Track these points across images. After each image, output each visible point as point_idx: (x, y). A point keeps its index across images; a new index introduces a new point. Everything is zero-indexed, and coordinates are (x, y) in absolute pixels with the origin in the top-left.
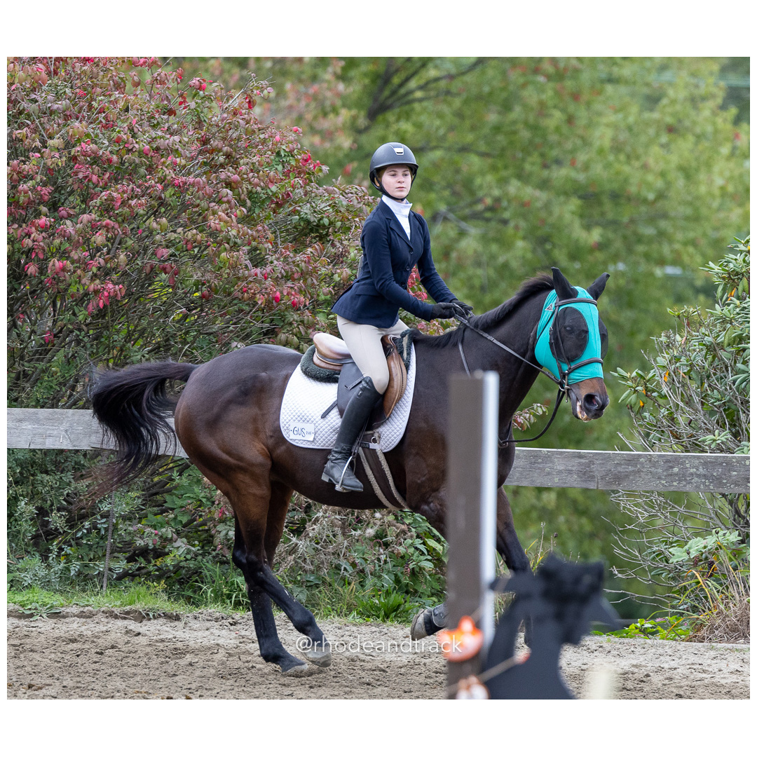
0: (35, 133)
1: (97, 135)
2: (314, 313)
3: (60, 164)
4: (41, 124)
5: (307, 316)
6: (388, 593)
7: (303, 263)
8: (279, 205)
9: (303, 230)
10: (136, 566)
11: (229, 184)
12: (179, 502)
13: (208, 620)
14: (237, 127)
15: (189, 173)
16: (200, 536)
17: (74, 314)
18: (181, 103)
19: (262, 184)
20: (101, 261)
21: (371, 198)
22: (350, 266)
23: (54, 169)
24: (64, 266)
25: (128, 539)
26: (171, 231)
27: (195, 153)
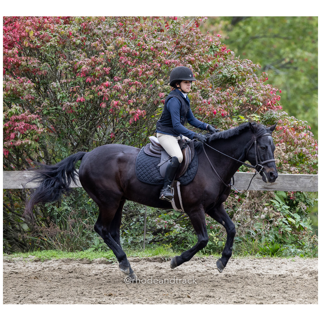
0: (101, 43)
1: (129, 43)
2: (231, 118)
3: (113, 57)
4: (103, 39)
5: (229, 120)
7: (226, 96)
8: (212, 70)
9: (224, 81)
10: (157, 238)
11: (190, 62)
13: (192, 260)
14: (192, 36)
15: (170, 59)
16: (185, 222)
17: (123, 125)
18: (166, 26)
19: (205, 61)
20: (134, 99)
21: (254, 65)
22: (247, 96)
23: (111, 59)
24: (118, 103)
25: (153, 225)
26: (165, 85)
27: (173, 48)
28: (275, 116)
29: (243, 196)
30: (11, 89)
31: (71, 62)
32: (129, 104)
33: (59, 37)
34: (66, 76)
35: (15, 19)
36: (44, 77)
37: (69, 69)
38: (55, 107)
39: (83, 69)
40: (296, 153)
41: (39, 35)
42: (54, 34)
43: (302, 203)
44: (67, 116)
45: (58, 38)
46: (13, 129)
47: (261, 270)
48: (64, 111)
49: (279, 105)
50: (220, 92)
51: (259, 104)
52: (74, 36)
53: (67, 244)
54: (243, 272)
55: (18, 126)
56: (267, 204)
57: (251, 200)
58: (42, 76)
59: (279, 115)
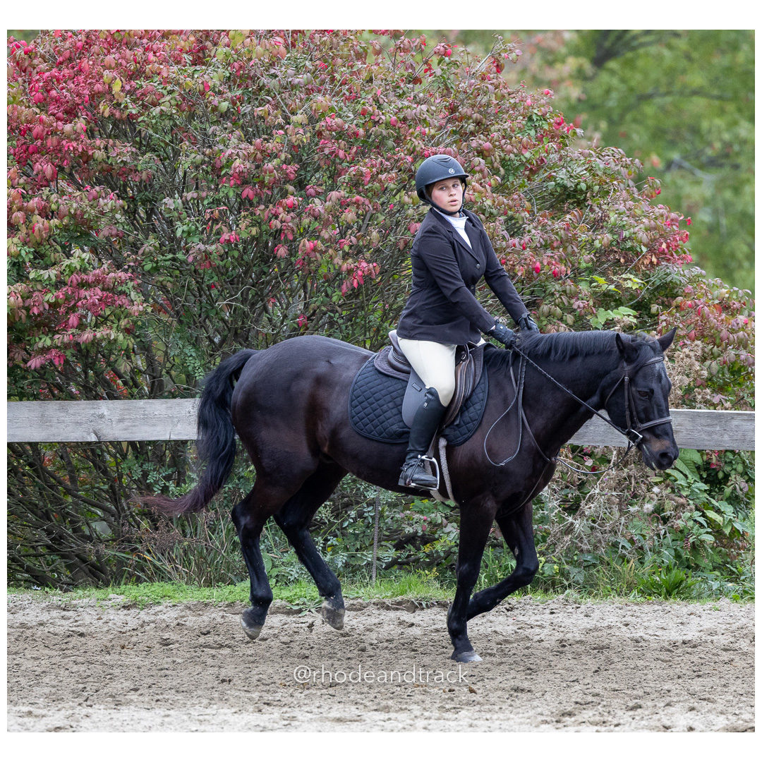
0: (277, 109)
1: (341, 109)
2: (575, 280)
3: (305, 140)
4: (282, 100)
5: (570, 286)
6: (668, 570)
7: (562, 231)
8: (533, 172)
9: (560, 195)
10: (404, 554)
11: (481, 153)
15: (438, 144)
17: (327, 295)
18: (426, 71)
19: (515, 150)
20: (353, 238)
21: (628, 160)
22: (611, 232)
23: (299, 145)
24: (315, 246)
25: (395, 526)
27: (443, 122)
28: (675, 277)
29: (605, 460)
30: (70, 212)
31: (208, 151)
32: (342, 249)
33: (180, 94)
34: (197, 184)
35: (80, 54)
36: (145, 186)
37: (203, 169)
38: (170, 256)
39: (235, 168)
40: (725, 362)
41: (136, 89)
42: (169, 88)
43: (738, 478)
44: (200, 274)
45: (178, 98)
46: (75, 306)
47: (642, 629)
48: (192, 263)
49: (685, 253)
50: (550, 223)
51: (639, 250)
52: (215, 92)
53: (198, 568)
54: (600, 634)
55: (85, 298)
56: (658, 479)
57: (622, 469)
58: (140, 183)
59: (684, 276)
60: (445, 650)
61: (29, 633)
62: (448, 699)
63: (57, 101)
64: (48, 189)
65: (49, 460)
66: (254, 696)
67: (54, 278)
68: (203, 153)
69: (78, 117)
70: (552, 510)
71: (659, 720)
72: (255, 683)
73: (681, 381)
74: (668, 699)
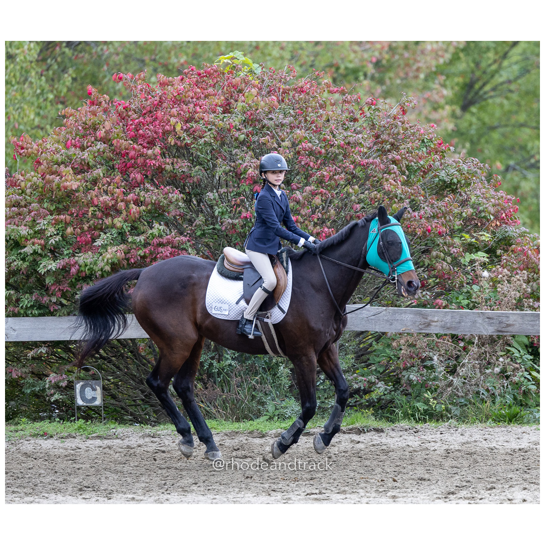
0: (273, 139)
1: (311, 138)
2: (452, 237)
3: (290, 157)
4: (276, 133)
5: (449, 240)
6: (510, 407)
7: (443, 207)
8: (425, 173)
9: (442, 186)
10: (353, 400)
11: (394, 162)
12: (378, 359)
13: (401, 431)
14: (396, 127)
15: (368, 158)
16: (392, 379)
18: (361, 114)
19: (414, 160)
20: (319, 214)
21: (482, 165)
22: (473, 207)
24: (297, 219)
26: (361, 193)
27: (372, 144)
28: (511, 233)
29: (471, 342)
30: (152, 202)
31: (233, 164)
32: (313, 220)
33: (216, 131)
34: (227, 184)
35: (156, 108)
37: (230, 175)
38: (212, 227)
39: (249, 174)
41: (189, 128)
42: (209, 127)
44: (229, 237)
45: (215, 133)
46: (156, 257)
47: (495, 442)
48: (225, 231)
49: (516, 219)
50: (436, 203)
51: (489, 218)
52: (237, 129)
53: (231, 411)
54: (470, 445)
55: (162, 252)
56: (503, 353)
57: (481, 348)
58: (193, 184)
59: (516, 232)
60: (378, 457)
61: (132, 451)
62: (381, 485)
63: (143, 136)
64: (139, 188)
65: (142, 349)
66: (266, 486)
67: (143, 241)
68: (230, 166)
69: (156, 146)
70: (440, 373)
71: (505, 496)
72: (267, 478)
73: (515, 295)
74: (511, 483)
